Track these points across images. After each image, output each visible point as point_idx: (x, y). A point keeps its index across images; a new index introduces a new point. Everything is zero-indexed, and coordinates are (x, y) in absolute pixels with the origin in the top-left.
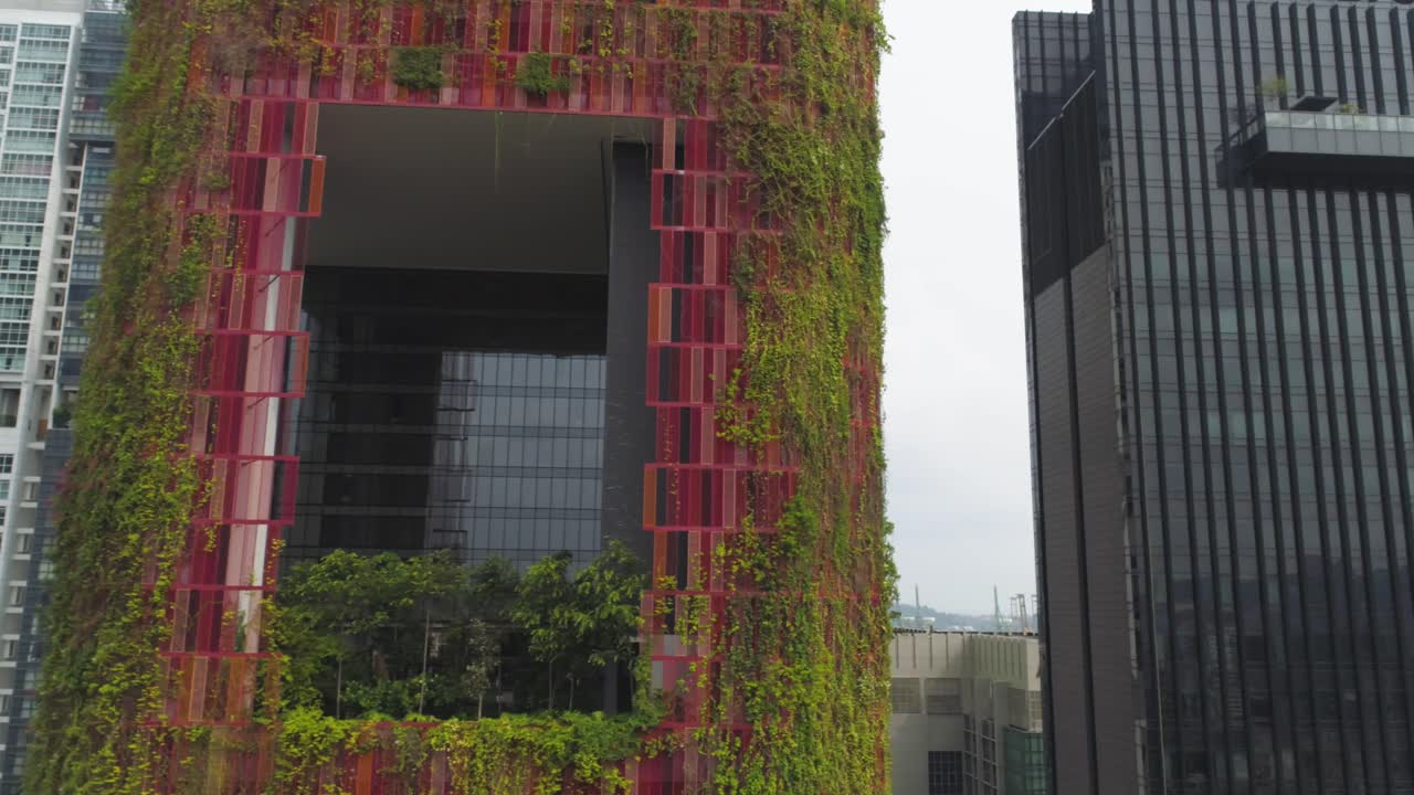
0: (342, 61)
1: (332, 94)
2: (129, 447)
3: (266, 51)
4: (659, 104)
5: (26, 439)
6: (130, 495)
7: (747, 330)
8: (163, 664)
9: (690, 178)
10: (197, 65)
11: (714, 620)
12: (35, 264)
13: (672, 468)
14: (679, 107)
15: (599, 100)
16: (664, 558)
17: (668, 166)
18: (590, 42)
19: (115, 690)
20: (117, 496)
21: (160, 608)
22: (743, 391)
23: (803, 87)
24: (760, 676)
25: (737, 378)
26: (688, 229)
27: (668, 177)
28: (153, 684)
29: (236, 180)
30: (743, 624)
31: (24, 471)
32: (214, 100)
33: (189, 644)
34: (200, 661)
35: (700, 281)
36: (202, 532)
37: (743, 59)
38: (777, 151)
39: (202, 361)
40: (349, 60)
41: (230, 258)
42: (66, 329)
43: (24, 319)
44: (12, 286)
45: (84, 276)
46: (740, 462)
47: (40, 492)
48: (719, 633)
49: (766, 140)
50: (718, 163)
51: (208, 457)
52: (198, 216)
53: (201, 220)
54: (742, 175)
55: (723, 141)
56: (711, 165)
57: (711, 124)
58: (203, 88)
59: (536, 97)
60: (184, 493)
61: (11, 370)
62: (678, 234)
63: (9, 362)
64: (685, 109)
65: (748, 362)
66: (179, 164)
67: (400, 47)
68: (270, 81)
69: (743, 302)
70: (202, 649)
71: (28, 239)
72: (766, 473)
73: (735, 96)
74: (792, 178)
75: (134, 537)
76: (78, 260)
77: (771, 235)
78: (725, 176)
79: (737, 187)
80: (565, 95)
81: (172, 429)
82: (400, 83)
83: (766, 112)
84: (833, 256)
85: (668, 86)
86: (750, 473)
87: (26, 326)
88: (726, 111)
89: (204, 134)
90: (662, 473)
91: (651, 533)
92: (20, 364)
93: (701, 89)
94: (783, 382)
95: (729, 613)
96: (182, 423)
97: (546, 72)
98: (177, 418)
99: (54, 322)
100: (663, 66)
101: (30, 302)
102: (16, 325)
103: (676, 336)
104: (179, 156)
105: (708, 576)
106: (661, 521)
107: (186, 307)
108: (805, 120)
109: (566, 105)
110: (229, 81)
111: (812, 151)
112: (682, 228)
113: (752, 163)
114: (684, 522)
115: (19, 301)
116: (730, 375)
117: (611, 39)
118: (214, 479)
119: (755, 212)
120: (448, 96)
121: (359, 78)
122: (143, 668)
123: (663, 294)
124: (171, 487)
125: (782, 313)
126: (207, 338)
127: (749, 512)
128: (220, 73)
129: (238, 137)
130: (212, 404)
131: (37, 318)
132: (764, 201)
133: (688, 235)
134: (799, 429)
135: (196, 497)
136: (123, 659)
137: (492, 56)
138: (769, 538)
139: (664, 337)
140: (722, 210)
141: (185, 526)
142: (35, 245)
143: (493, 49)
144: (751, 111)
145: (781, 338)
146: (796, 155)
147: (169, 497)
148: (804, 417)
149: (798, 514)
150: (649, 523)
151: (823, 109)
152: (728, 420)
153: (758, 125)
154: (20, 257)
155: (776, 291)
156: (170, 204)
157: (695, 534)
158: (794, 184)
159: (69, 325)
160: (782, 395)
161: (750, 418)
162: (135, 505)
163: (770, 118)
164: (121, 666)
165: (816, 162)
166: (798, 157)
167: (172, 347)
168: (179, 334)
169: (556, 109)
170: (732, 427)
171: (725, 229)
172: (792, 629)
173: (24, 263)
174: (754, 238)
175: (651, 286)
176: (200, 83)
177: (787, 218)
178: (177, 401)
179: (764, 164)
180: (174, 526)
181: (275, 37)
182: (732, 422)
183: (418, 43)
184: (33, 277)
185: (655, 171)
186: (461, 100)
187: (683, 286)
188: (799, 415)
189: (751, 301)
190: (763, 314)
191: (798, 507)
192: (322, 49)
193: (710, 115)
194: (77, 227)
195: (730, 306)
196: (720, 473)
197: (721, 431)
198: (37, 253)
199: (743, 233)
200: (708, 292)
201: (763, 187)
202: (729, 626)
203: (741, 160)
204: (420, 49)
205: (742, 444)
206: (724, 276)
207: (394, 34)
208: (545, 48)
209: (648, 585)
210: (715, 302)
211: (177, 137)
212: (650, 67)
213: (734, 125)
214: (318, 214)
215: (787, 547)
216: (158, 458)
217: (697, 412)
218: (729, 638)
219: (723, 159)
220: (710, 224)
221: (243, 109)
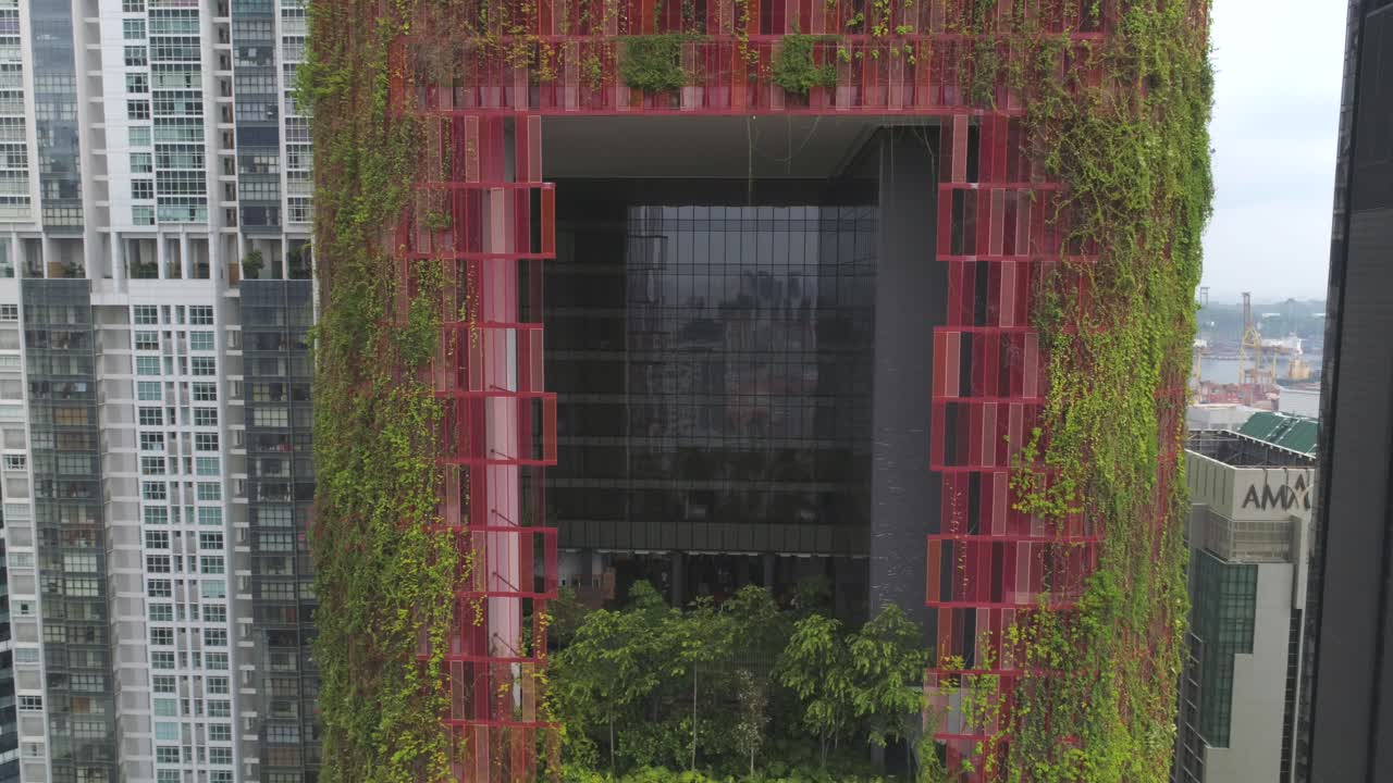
0: (562, 60)
1: (554, 102)
2: (385, 516)
3: (473, 54)
4: (948, 95)
5: (221, 289)
6: (392, 569)
7: (1049, 382)
8: (447, 733)
9: (985, 193)
10: (398, 74)
11: (1003, 700)
12: (199, 106)
13: (958, 542)
14: (971, 99)
15: (872, 93)
16: (949, 636)
17: (958, 178)
18: (861, 16)
19: (406, 758)
20: (380, 567)
21: (437, 679)
22: (1043, 454)
23: (1132, 62)
24: (1051, 757)
25: (1036, 440)
26: (983, 258)
27: (958, 193)
28: (438, 751)
29: (457, 216)
30: (1034, 705)
31: (224, 321)
32: (423, 118)
33: (469, 715)
34: (481, 728)
35: (994, 322)
36: (468, 606)
37: (1058, 28)
38: (1096, 155)
39: (446, 425)
40: (571, 59)
41: (462, 310)
42: (240, 175)
43: (200, 167)
44: (181, 131)
45: (248, 117)
46: (1037, 532)
47: (243, 340)
48: (1008, 713)
49: (1083, 141)
50: (1020, 173)
51: (465, 530)
52: (422, 262)
53: (427, 267)
54: (1051, 186)
55: (1026, 143)
56: (1011, 176)
57: (1014, 123)
58: (410, 103)
59: (797, 97)
60: (445, 568)
61: (195, 222)
62: (969, 265)
63: (192, 212)
64: (981, 103)
65: (1050, 420)
66: (395, 200)
67: (629, 37)
68: (482, 89)
69: (1046, 347)
70: (482, 717)
71: (188, 79)
72: (1065, 548)
73: (1045, 83)
74: (1112, 190)
75: (403, 612)
76: (241, 100)
77: (1084, 264)
78: (1027, 191)
79: (1044, 204)
80: (831, 89)
81: (426, 499)
82: (635, 87)
83: (1085, 102)
84: (1152, 270)
85: (959, 70)
86: (1048, 546)
87: (202, 174)
88: (1033, 104)
89: (417, 161)
90: (947, 545)
91: (934, 610)
92: (203, 213)
93: (1002, 75)
94: (1090, 442)
95: (1021, 695)
96: (435, 496)
97: (807, 59)
98: (429, 490)
99: (227, 167)
100: (953, 44)
101: (201, 148)
102: (192, 174)
103: (965, 391)
104: (392, 190)
105: (997, 655)
106: (945, 597)
107: (423, 367)
108: (1132, 104)
109: (833, 102)
110: (437, 92)
111: (1139, 147)
112: (973, 258)
113: (1063, 170)
114: (972, 599)
115: (191, 148)
116: (1029, 436)
117: (888, 11)
118: (474, 553)
119: (1065, 235)
120: (690, 98)
121: (585, 82)
122: (429, 736)
123: (950, 340)
124: (432, 561)
125: (1093, 360)
126: (449, 403)
127: (1045, 589)
128: (427, 85)
129: (455, 167)
130: (463, 474)
131: (210, 165)
132: (1078, 222)
133: (982, 265)
134: (1107, 495)
135: (458, 570)
136: (409, 727)
137: (741, 43)
138: (1067, 617)
139: (951, 391)
140: (1023, 233)
141: (451, 600)
142: (197, 86)
143: (741, 34)
144: (1064, 99)
145: (1090, 389)
146: (1120, 156)
147: (432, 572)
148: (1113, 479)
149: (1102, 592)
150: (933, 598)
151: (1153, 81)
152: (1025, 488)
153: (1073, 120)
154: (184, 100)
155: (1084, 334)
156: (389, 245)
157: (983, 610)
158: (1116, 196)
159: (242, 172)
160: (1088, 456)
161: (1050, 485)
162: (399, 579)
163: (1090, 111)
164: (407, 735)
165: (1144, 164)
166: (1122, 159)
167: (415, 414)
168: (420, 398)
169: (818, 110)
170: (1029, 497)
171: (1026, 257)
172: (1088, 710)
173: (189, 106)
174: (1062, 268)
175: (937, 331)
176: (405, 99)
177: (1104, 240)
178: (426, 472)
179: (1080, 172)
180: (440, 600)
181: (483, 34)
182: (1029, 490)
183: (649, 30)
184: (200, 121)
185: (941, 186)
186: (705, 100)
187: (973, 329)
188: (1107, 481)
189: (1056, 347)
190: (1071, 363)
191: (1102, 585)
192: (539, 46)
193: (1013, 108)
194: (234, 63)
195: (1030, 353)
196: (1012, 546)
197: (1018, 500)
198: (199, 94)
199: (1048, 261)
200: (1005, 336)
201: (1077, 203)
202: (1019, 706)
203: (1051, 169)
204: (652, 38)
205: (1041, 516)
206: (1022, 316)
207: (621, 20)
208: (806, 28)
209: (932, 663)
210: (1012, 348)
211: (387, 167)
212: (935, 44)
213: (1041, 122)
214: (551, 255)
215: (1088, 629)
216: (415, 532)
217: (989, 476)
218: (1018, 720)
219: (1027, 166)
220: (1009, 251)
221: (455, 128)
